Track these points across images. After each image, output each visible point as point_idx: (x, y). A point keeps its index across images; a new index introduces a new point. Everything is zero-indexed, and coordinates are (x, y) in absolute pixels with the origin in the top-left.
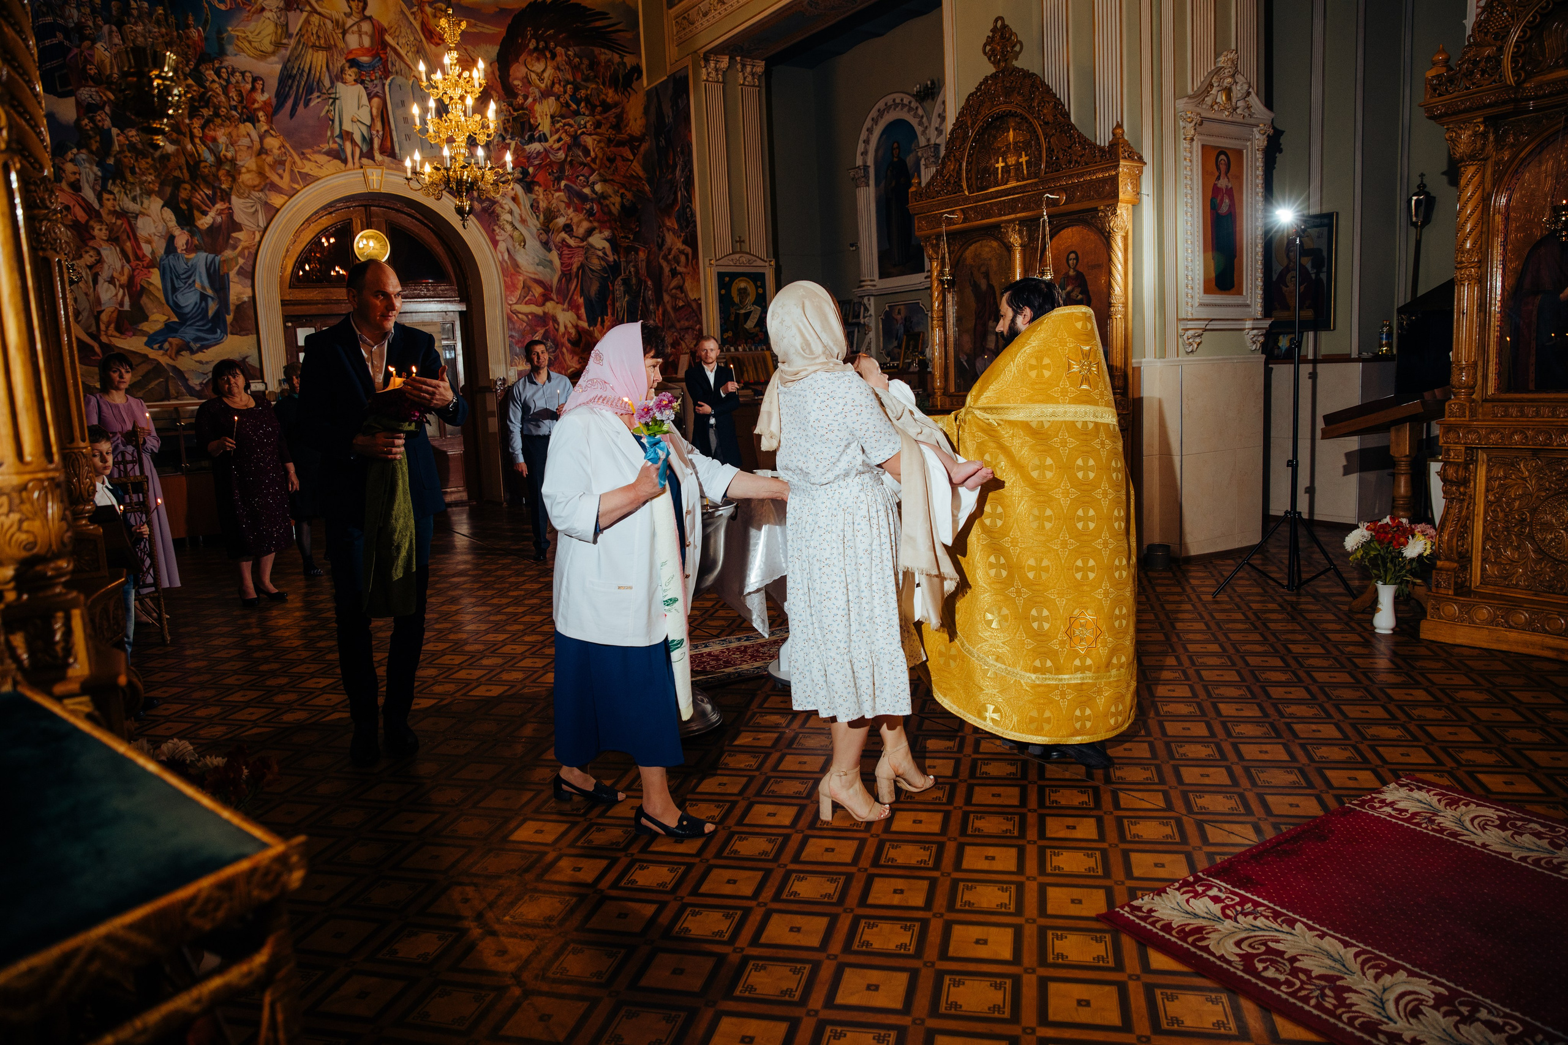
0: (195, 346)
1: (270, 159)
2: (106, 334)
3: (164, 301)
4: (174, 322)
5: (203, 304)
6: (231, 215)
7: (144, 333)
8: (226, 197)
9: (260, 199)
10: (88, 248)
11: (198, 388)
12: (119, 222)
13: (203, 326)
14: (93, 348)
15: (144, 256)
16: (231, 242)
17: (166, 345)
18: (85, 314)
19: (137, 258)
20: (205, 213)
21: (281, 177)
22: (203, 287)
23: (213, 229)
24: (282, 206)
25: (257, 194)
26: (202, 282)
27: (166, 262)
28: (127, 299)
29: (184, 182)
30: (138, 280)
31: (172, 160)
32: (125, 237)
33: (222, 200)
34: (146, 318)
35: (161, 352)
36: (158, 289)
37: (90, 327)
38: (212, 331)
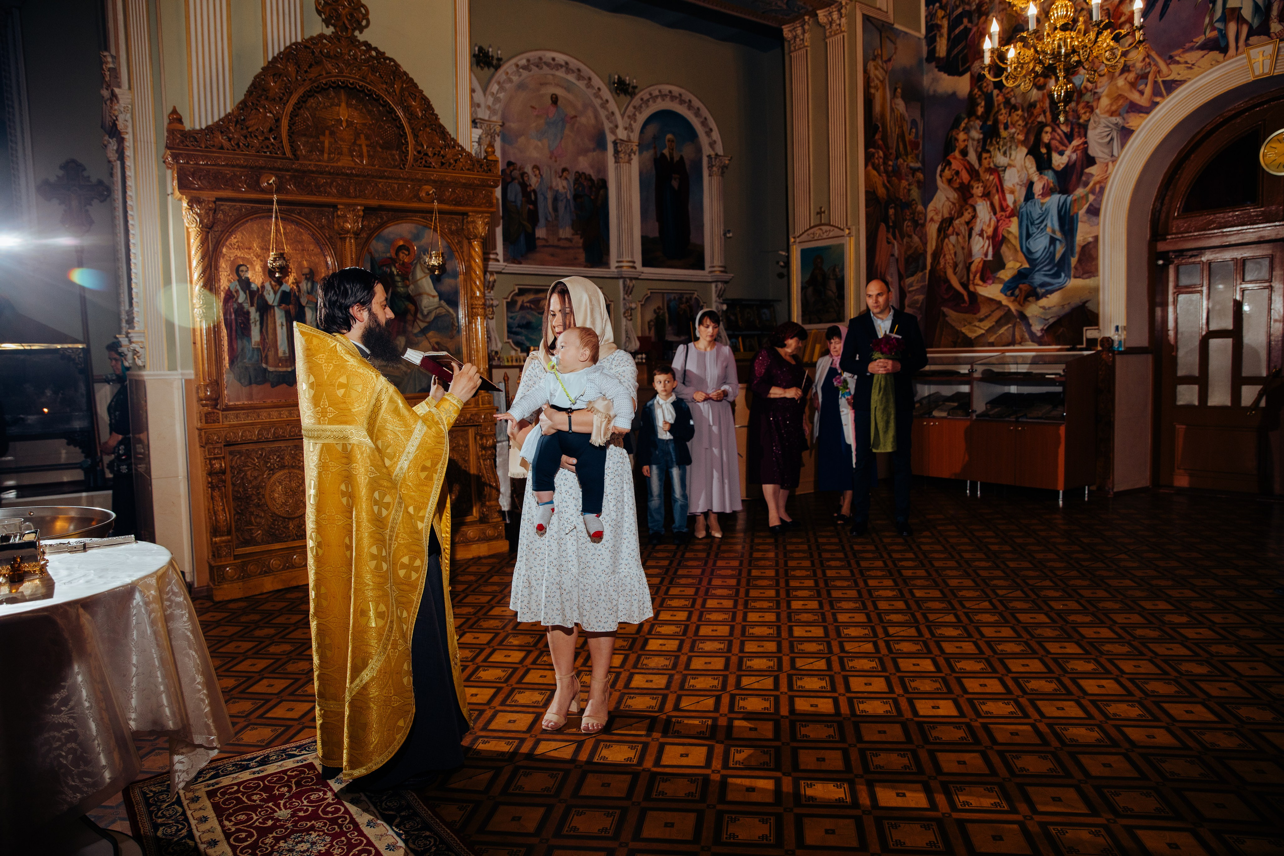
0: (1041, 291)
1: (1131, 76)
2: (973, 283)
3: (1018, 248)
4: (1025, 269)
5: (1052, 248)
6: (1085, 150)
7: (1000, 280)
8: (1083, 129)
9: (1116, 124)
10: (967, 206)
11: (1039, 334)
12: (992, 177)
13: (1049, 270)
14: (962, 295)
15: (1008, 206)
16: (1084, 178)
17: (1017, 292)
18: (960, 266)
19: (1003, 209)
20: (1061, 153)
21: (1142, 93)
22: (1054, 231)
23: (1069, 168)
24: (1138, 126)
25: (1114, 119)
26: (1053, 224)
27: (1024, 209)
28: (991, 249)
29: (1046, 125)
30: (1000, 229)
31: (1038, 106)
32: (994, 191)
33: (1080, 136)
34: (1002, 266)
35: (1012, 298)
36: (1016, 237)
37: (962, 277)
38: (1057, 275)
